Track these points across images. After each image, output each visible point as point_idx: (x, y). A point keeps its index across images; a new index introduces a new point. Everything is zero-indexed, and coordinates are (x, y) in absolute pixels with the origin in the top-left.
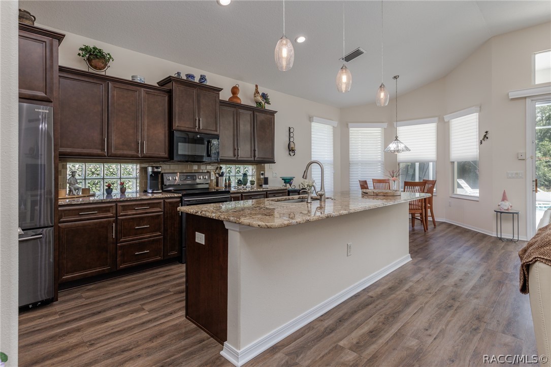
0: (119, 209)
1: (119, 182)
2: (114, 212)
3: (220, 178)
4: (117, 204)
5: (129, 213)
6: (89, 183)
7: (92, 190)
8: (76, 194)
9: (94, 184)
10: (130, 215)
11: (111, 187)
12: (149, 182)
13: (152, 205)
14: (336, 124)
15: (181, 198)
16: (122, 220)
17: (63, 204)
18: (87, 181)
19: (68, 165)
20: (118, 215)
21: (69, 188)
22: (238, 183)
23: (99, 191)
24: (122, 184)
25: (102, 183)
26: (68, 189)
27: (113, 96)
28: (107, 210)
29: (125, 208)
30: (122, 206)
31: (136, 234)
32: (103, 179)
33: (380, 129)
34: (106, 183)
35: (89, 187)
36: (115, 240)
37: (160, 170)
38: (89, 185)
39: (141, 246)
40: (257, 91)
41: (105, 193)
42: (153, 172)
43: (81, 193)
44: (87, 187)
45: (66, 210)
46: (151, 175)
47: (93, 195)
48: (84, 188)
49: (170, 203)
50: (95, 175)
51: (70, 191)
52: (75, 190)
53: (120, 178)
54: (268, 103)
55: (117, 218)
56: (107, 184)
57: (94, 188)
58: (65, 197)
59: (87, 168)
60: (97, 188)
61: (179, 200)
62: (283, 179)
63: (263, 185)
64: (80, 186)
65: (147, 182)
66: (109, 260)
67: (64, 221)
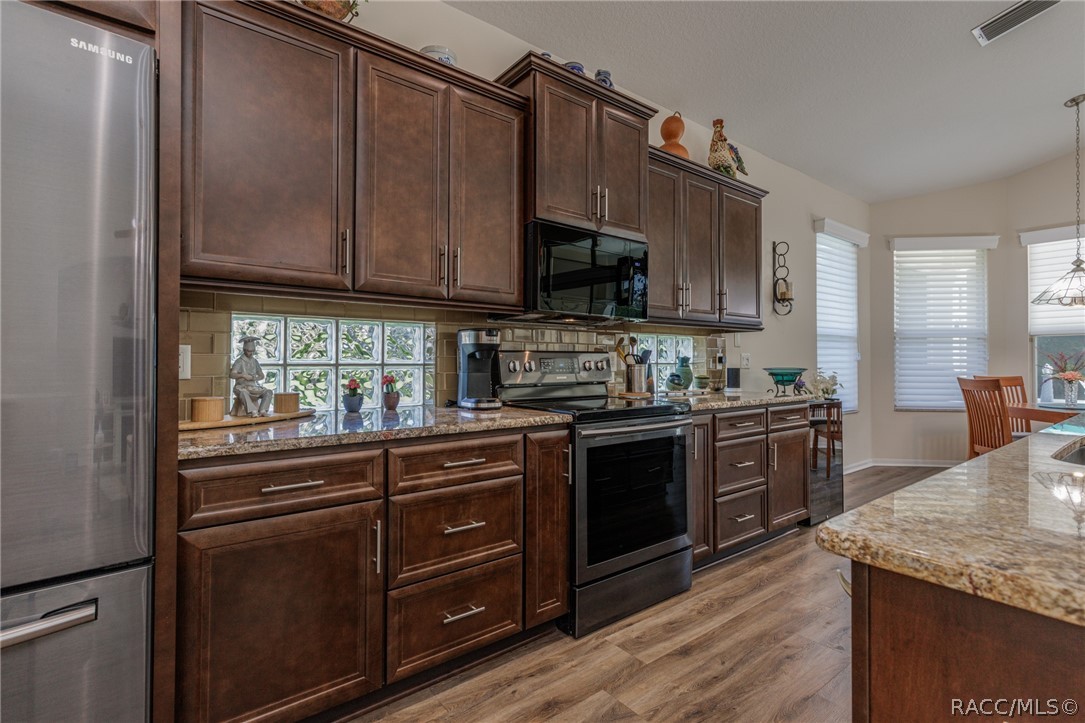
0: (396, 467)
1: (378, 376)
2: (379, 478)
3: (637, 367)
4: (386, 452)
5: (425, 481)
6: (296, 378)
7: (305, 397)
8: (255, 412)
9: (309, 381)
10: (428, 487)
11: (359, 391)
12: (462, 375)
13: (493, 453)
14: (864, 239)
15: (568, 426)
16: (405, 505)
17: (203, 455)
18: (291, 372)
19: (235, 324)
20: (391, 490)
21: (237, 392)
22: (672, 381)
23: (324, 400)
24: (388, 381)
25: (334, 377)
26: (233, 396)
27: (369, 99)
28: (353, 472)
29: (413, 464)
30: (405, 457)
31: (445, 553)
32: (337, 365)
33: (974, 251)
34: (344, 377)
35: (296, 388)
36: (381, 578)
37: (496, 340)
38: (297, 383)
39: (461, 590)
40: (721, 136)
41: (342, 406)
42: (479, 346)
43: (271, 408)
44: (290, 391)
45: (213, 479)
46: (471, 356)
47: (309, 416)
48: (282, 391)
49: (542, 443)
50: (312, 355)
51: (239, 402)
52: (254, 400)
53: (383, 365)
54: (742, 171)
55: (387, 501)
56: (346, 382)
57: (310, 394)
58: (220, 424)
59: (290, 331)
60: (318, 394)
61: (564, 433)
62: (771, 374)
63: (727, 389)
64: (269, 386)
65: (457, 376)
66: (361, 651)
67: (204, 519)
